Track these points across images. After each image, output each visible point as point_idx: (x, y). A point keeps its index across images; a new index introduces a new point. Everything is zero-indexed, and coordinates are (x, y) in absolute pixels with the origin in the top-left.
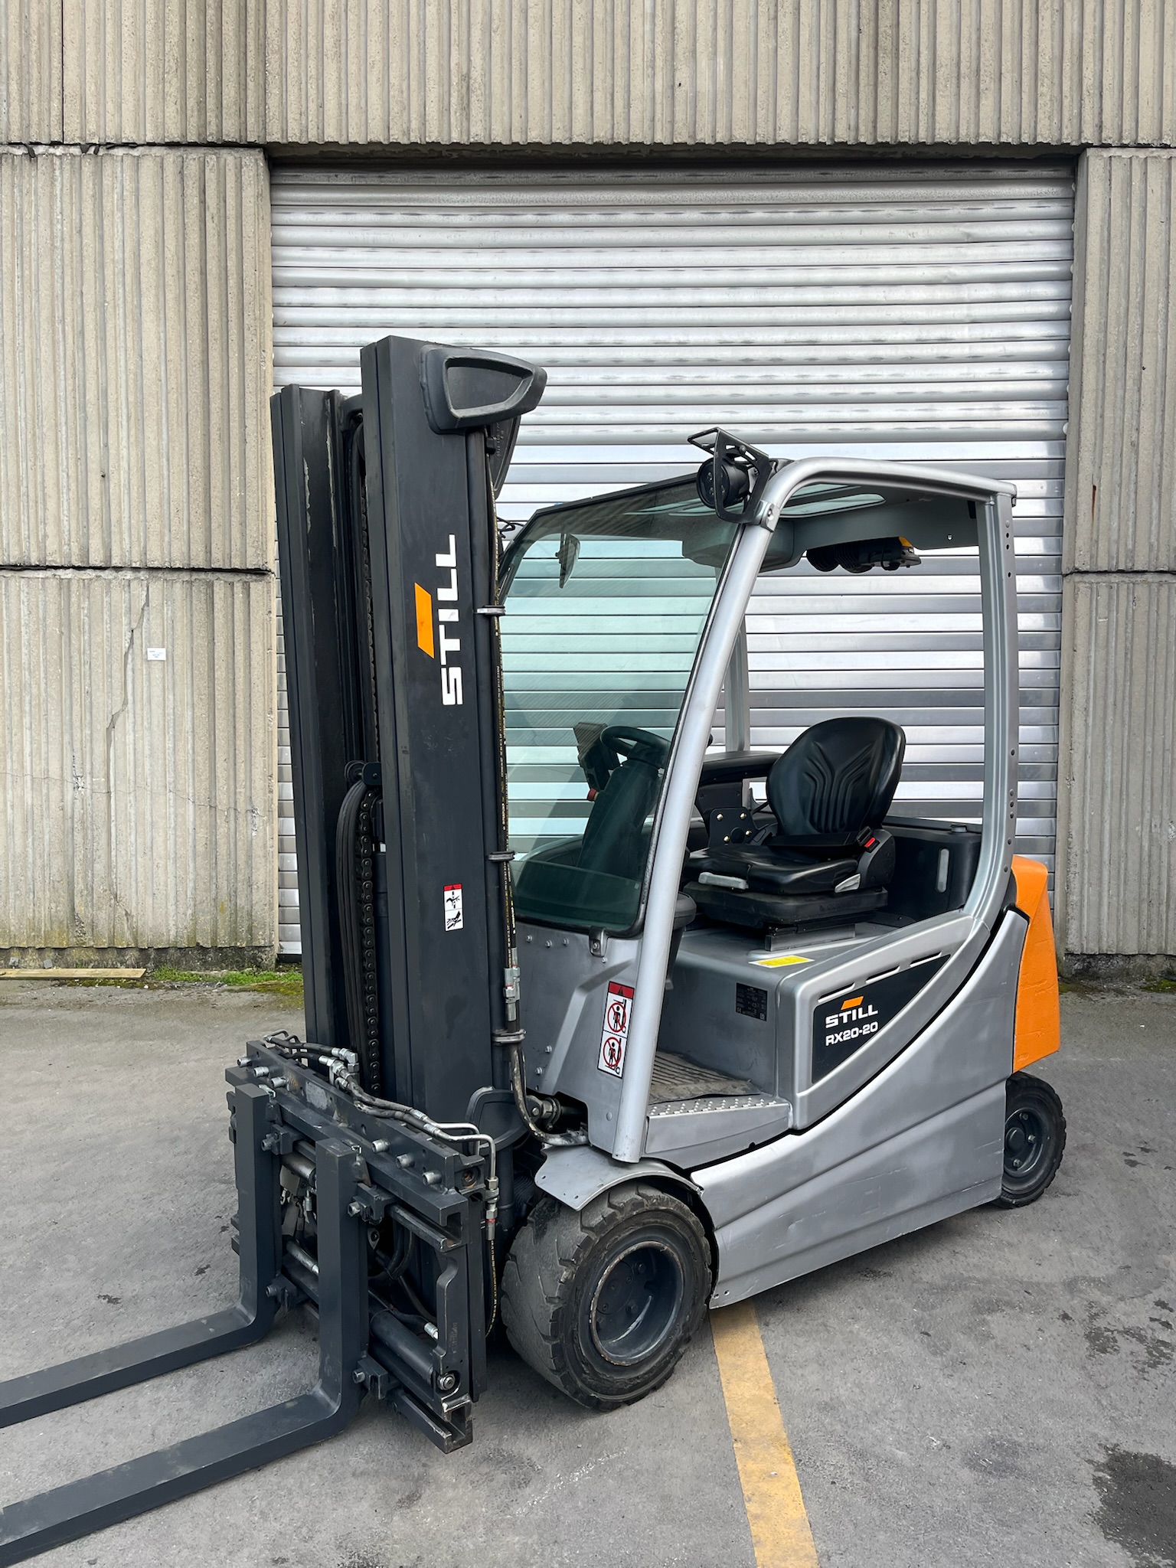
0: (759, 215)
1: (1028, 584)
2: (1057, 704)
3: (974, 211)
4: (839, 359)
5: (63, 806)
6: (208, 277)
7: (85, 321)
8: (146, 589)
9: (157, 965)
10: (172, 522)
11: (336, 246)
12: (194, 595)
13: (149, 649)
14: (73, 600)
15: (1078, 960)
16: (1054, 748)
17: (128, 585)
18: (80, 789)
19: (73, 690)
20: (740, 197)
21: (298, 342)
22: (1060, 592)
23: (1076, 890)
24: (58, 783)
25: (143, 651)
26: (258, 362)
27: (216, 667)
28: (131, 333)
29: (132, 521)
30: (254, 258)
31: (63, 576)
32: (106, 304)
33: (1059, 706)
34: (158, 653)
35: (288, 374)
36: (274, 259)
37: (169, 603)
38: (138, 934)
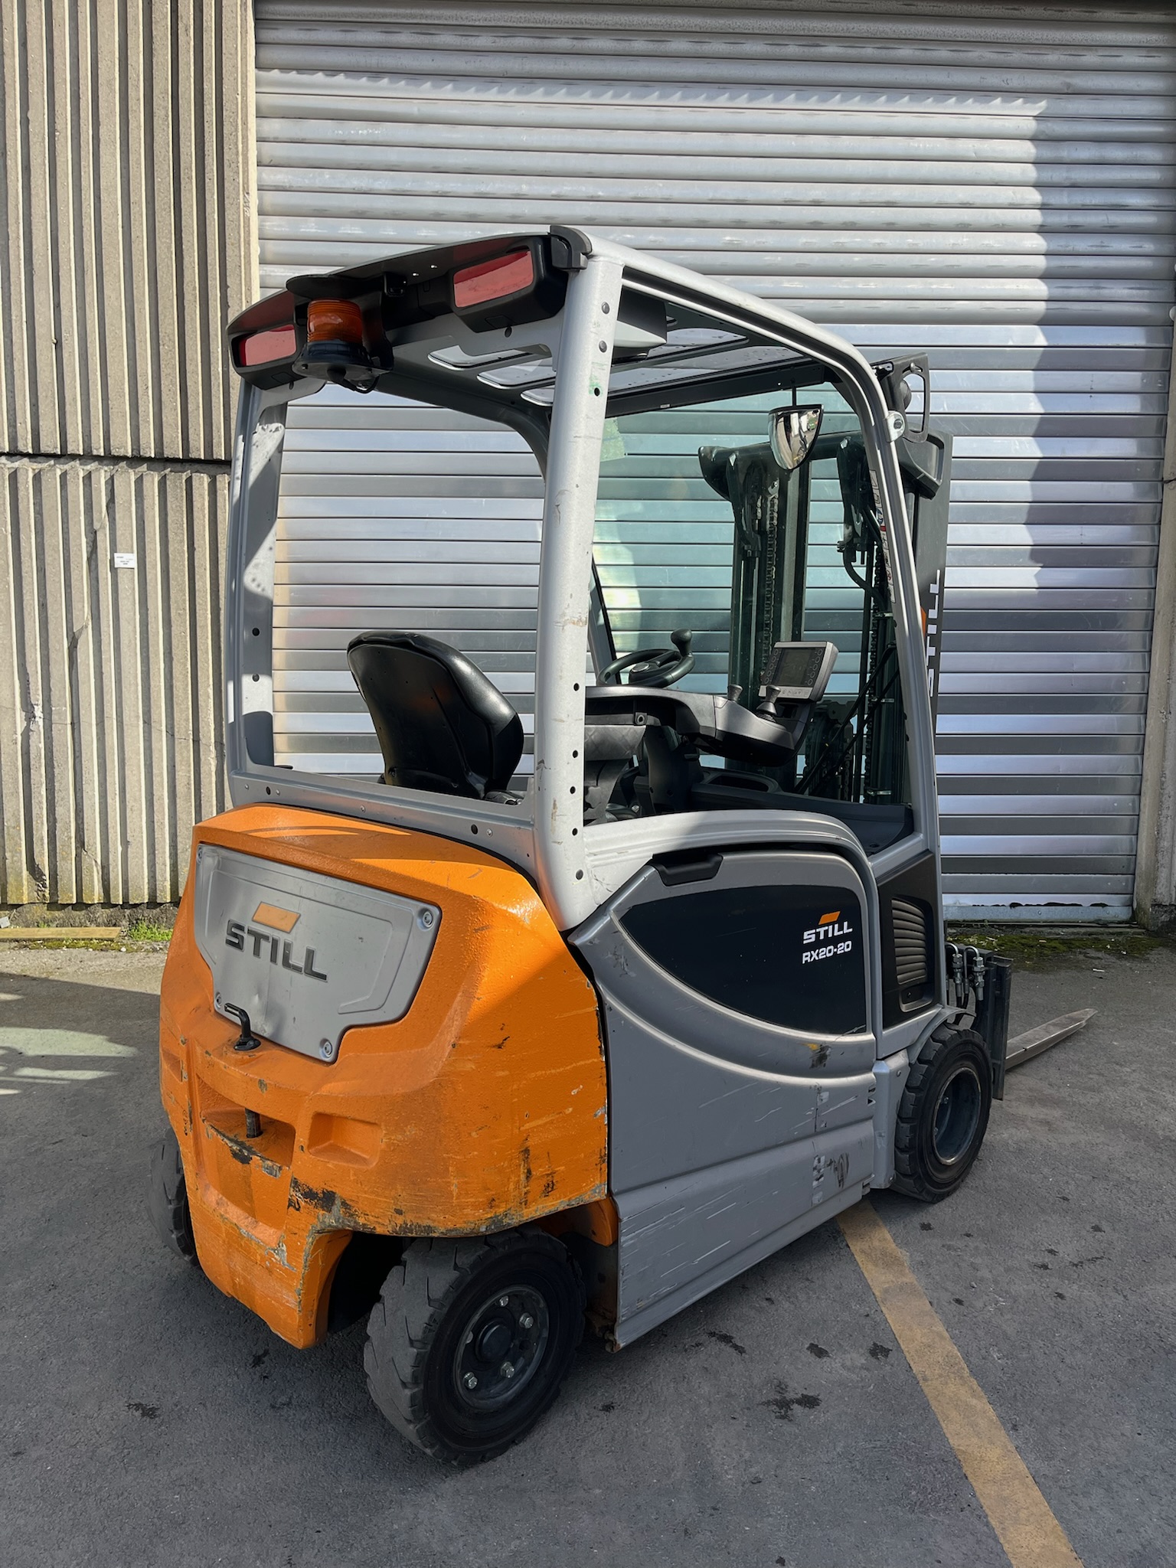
1: (1122, 491)
2: (1149, 628)
3: (1076, 58)
4: (921, 225)
5: (16, 739)
6: (180, 102)
7: (31, 154)
8: (111, 482)
9: (134, 923)
10: (140, 401)
11: (332, 71)
12: (168, 490)
13: (115, 554)
14: (21, 494)
15: (1166, 912)
16: (1144, 678)
17: (88, 478)
18: (37, 719)
19: (25, 603)
20: (811, 28)
21: (287, 185)
22: (1159, 500)
23: (1168, 835)
24: (11, 712)
25: (109, 557)
26: (241, 207)
27: (197, 577)
28: (87, 169)
29: (91, 399)
30: (236, 79)
31: (9, 464)
32: (57, 134)
33: (1152, 630)
34: (127, 560)
35: (276, 225)
36: (258, 83)
37: (139, 499)
38: (111, 887)
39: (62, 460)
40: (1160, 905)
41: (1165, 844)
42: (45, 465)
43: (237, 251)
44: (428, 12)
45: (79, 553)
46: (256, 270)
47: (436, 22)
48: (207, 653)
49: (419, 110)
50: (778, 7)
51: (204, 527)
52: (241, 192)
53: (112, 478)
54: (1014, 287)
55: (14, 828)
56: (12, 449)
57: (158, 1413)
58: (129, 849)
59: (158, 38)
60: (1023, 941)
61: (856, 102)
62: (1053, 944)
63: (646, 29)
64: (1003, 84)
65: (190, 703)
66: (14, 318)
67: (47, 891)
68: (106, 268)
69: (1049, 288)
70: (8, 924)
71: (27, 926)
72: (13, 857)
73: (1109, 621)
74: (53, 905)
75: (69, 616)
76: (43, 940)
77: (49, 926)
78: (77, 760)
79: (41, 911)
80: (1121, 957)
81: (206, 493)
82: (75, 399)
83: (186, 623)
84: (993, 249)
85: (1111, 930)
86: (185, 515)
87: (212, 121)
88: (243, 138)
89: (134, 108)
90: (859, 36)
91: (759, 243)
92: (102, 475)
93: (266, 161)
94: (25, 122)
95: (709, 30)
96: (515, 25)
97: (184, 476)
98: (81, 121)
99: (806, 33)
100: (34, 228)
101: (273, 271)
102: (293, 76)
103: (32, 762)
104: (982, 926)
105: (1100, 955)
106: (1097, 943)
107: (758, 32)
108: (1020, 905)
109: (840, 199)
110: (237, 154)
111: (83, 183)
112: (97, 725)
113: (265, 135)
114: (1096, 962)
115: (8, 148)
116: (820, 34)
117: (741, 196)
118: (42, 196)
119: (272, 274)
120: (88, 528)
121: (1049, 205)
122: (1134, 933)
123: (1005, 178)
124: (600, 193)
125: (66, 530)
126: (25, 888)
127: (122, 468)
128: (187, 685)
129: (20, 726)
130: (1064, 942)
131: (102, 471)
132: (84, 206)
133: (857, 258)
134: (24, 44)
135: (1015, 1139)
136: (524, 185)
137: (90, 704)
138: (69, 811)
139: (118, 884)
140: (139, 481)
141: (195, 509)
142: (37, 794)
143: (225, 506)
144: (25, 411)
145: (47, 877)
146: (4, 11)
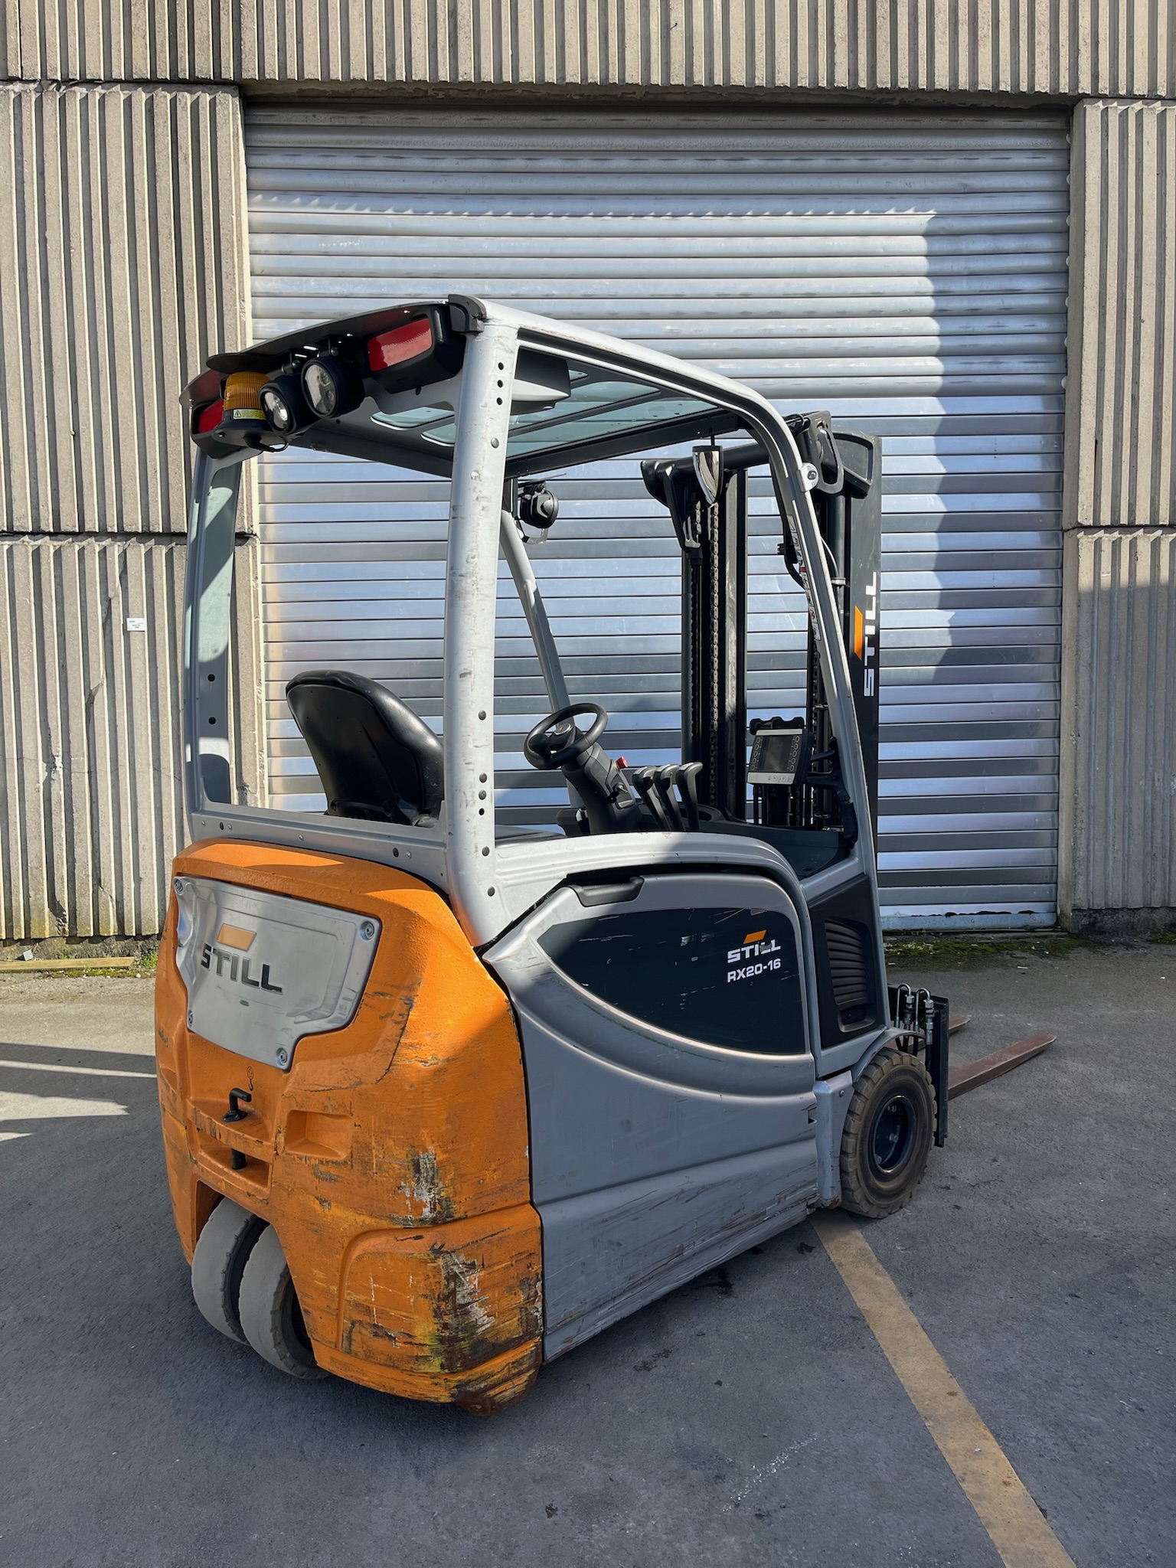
0: (754, 163)
1: (1029, 539)
2: (1058, 661)
3: (970, 161)
4: (838, 312)
5: (39, 788)
6: (182, 222)
7: (49, 269)
8: (124, 556)
9: (146, 953)
10: (149, 484)
12: (175, 561)
13: (128, 620)
14: (43, 568)
15: (1085, 916)
16: (1056, 705)
17: (103, 552)
18: (58, 769)
19: (47, 665)
20: (735, 144)
21: (277, 291)
22: (1061, 547)
23: (1083, 846)
24: (34, 763)
25: (122, 622)
26: (238, 312)
28: (99, 282)
29: (106, 483)
30: (231, 201)
31: (32, 543)
32: (72, 251)
33: (1060, 662)
34: (138, 623)
35: (267, 325)
36: (249, 204)
37: (148, 570)
38: (125, 920)
39: (80, 537)
40: (1079, 910)
41: (1081, 854)
42: (66, 542)
45: (95, 619)
47: (405, 147)
49: (392, 224)
50: (706, 125)
52: (238, 300)
53: (125, 552)
55: (37, 868)
56: (35, 528)
58: (142, 885)
59: (161, 166)
60: (956, 945)
62: (984, 947)
63: (590, 149)
64: (907, 187)
66: (36, 413)
67: (67, 925)
68: (118, 368)
70: (32, 957)
71: (49, 958)
72: (36, 895)
73: (1021, 655)
74: (73, 939)
75: (86, 675)
76: (64, 970)
77: (68, 957)
78: (94, 805)
79: (61, 944)
80: (1044, 956)
85: (1037, 934)
87: (210, 238)
88: (238, 252)
89: (141, 228)
90: (778, 149)
91: (696, 330)
92: (115, 549)
93: (258, 271)
94: (43, 241)
96: (475, 147)
98: (94, 239)
99: (731, 149)
100: (53, 333)
103: (53, 808)
104: (922, 934)
105: (1024, 955)
106: (1023, 945)
107: (689, 149)
108: (955, 914)
109: (765, 292)
110: (234, 267)
111: (97, 294)
112: (111, 772)
113: (256, 249)
114: (1021, 961)
115: (28, 264)
116: (743, 149)
117: (678, 292)
118: (59, 305)
120: (103, 597)
121: (940, 292)
122: (1057, 936)
123: (911, 270)
124: (554, 292)
125: (83, 599)
126: (47, 923)
127: (133, 542)
129: (43, 776)
130: (993, 945)
131: (116, 546)
133: (783, 342)
134: (41, 174)
136: (486, 285)
137: (105, 754)
138: (87, 852)
139: (131, 917)
140: (149, 554)
142: (57, 837)
144: (47, 495)
145: (67, 913)
146: (24, 146)
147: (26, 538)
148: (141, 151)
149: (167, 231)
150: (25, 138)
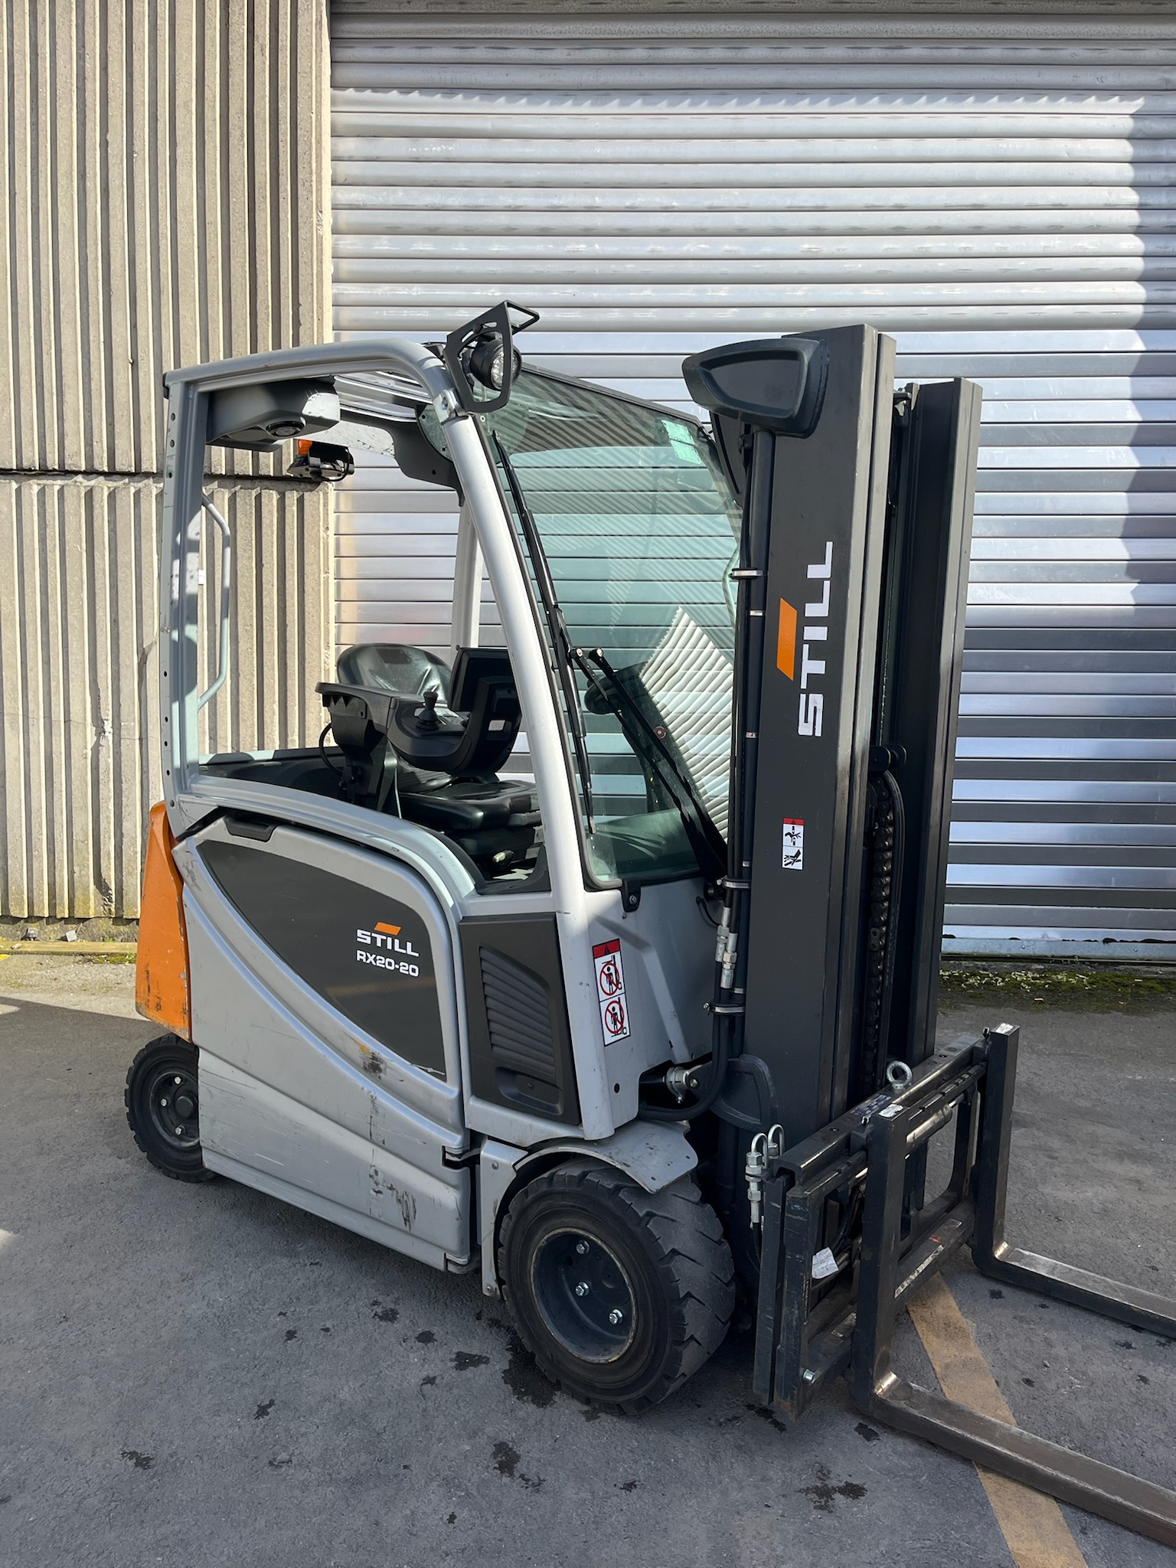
0: (916, 52)
5: (86, 754)
6: (255, 122)
7: (110, 176)
11: (406, 88)
12: (238, 507)
14: (96, 512)
17: (160, 495)
18: (107, 734)
19: (97, 619)
20: (894, 30)
21: (361, 203)
24: (81, 726)
26: (315, 225)
27: (264, 593)
28: (164, 191)
30: (310, 97)
31: (86, 483)
32: (135, 155)
35: (350, 244)
36: (333, 102)
39: (136, 478)
42: (120, 483)
43: (309, 270)
44: (503, 26)
45: (150, 569)
46: (329, 290)
47: (511, 36)
48: (273, 669)
50: (860, 10)
51: (273, 543)
52: (314, 211)
54: (1110, 290)
55: (82, 842)
56: (89, 467)
57: (152, 1463)
59: (235, 59)
60: (1117, 980)
61: (943, 103)
62: (1149, 984)
63: (723, 36)
64: (1098, 82)
65: (256, 720)
66: (91, 338)
67: (113, 905)
68: (181, 289)
69: (1147, 290)
70: (75, 938)
71: (93, 940)
72: (80, 871)
74: (119, 920)
75: (140, 632)
76: (107, 954)
77: (114, 940)
78: (144, 776)
79: (107, 925)
81: (275, 509)
82: (149, 418)
83: (252, 639)
84: (1087, 251)
86: (254, 532)
87: (286, 140)
88: (317, 157)
89: (211, 129)
90: (945, 36)
91: (838, 250)
93: (341, 180)
94: (105, 144)
95: (788, 36)
96: (590, 36)
97: (254, 493)
98: (159, 142)
99: (889, 35)
100: (112, 249)
101: (346, 290)
102: (368, 94)
103: (101, 777)
104: (1072, 962)
107: (839, 35)
108: (1114, 941)
109: (923, 203)
110: (311, 173)
111: (160, 204)
113: (339, 154)
115: (87, 170)
116: (903, 36)
118: (120, 217)
119: (345, 292)
121: (1146, 205)
123: (1100, 178)
124: (675, 204)
125: (138, 547)
126: (92, 902)
128: (253, 702)
129: (91, 740)
130: (1162, 982)
132: (161, 227)
133: (942, 263)
134: (104, 68)
135: (1100, 1198)
136: (598, 198)
138: (135, 826)
141: (264, 525)
142: (105, 809)
143: (293, 522)
144: (101, 430)
145: (113, 892)
146: (87, 37)
147: (80, 478)
148: (214, 41)
149: (239, 132)
150: (88, 28)
